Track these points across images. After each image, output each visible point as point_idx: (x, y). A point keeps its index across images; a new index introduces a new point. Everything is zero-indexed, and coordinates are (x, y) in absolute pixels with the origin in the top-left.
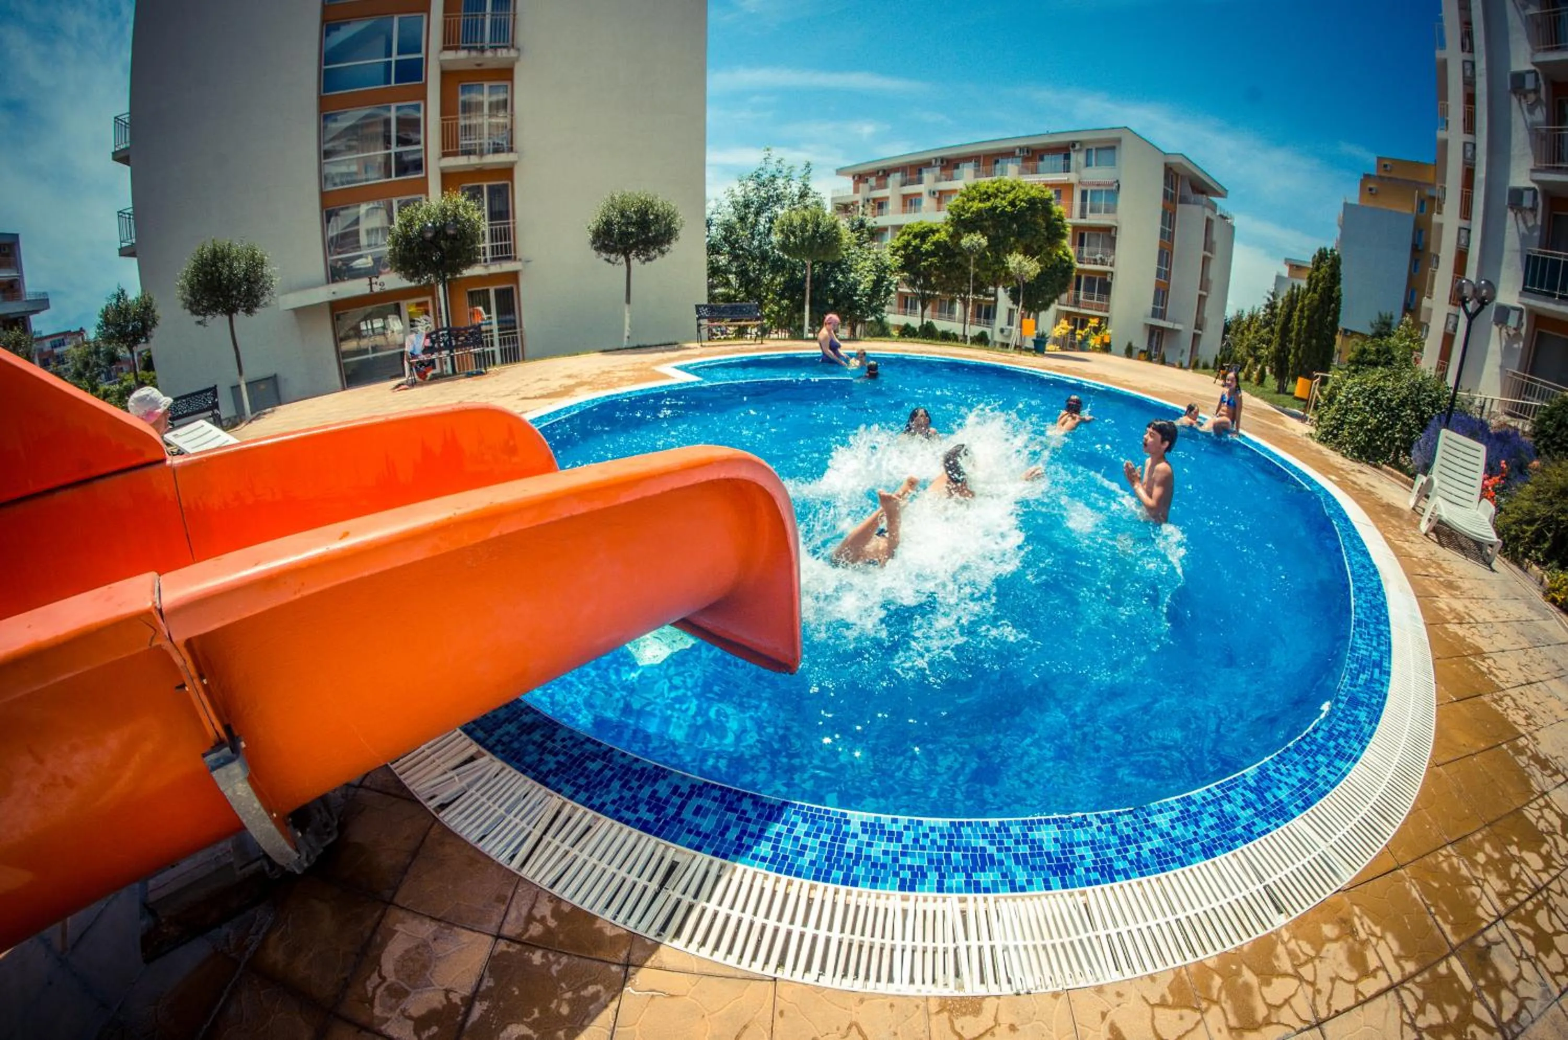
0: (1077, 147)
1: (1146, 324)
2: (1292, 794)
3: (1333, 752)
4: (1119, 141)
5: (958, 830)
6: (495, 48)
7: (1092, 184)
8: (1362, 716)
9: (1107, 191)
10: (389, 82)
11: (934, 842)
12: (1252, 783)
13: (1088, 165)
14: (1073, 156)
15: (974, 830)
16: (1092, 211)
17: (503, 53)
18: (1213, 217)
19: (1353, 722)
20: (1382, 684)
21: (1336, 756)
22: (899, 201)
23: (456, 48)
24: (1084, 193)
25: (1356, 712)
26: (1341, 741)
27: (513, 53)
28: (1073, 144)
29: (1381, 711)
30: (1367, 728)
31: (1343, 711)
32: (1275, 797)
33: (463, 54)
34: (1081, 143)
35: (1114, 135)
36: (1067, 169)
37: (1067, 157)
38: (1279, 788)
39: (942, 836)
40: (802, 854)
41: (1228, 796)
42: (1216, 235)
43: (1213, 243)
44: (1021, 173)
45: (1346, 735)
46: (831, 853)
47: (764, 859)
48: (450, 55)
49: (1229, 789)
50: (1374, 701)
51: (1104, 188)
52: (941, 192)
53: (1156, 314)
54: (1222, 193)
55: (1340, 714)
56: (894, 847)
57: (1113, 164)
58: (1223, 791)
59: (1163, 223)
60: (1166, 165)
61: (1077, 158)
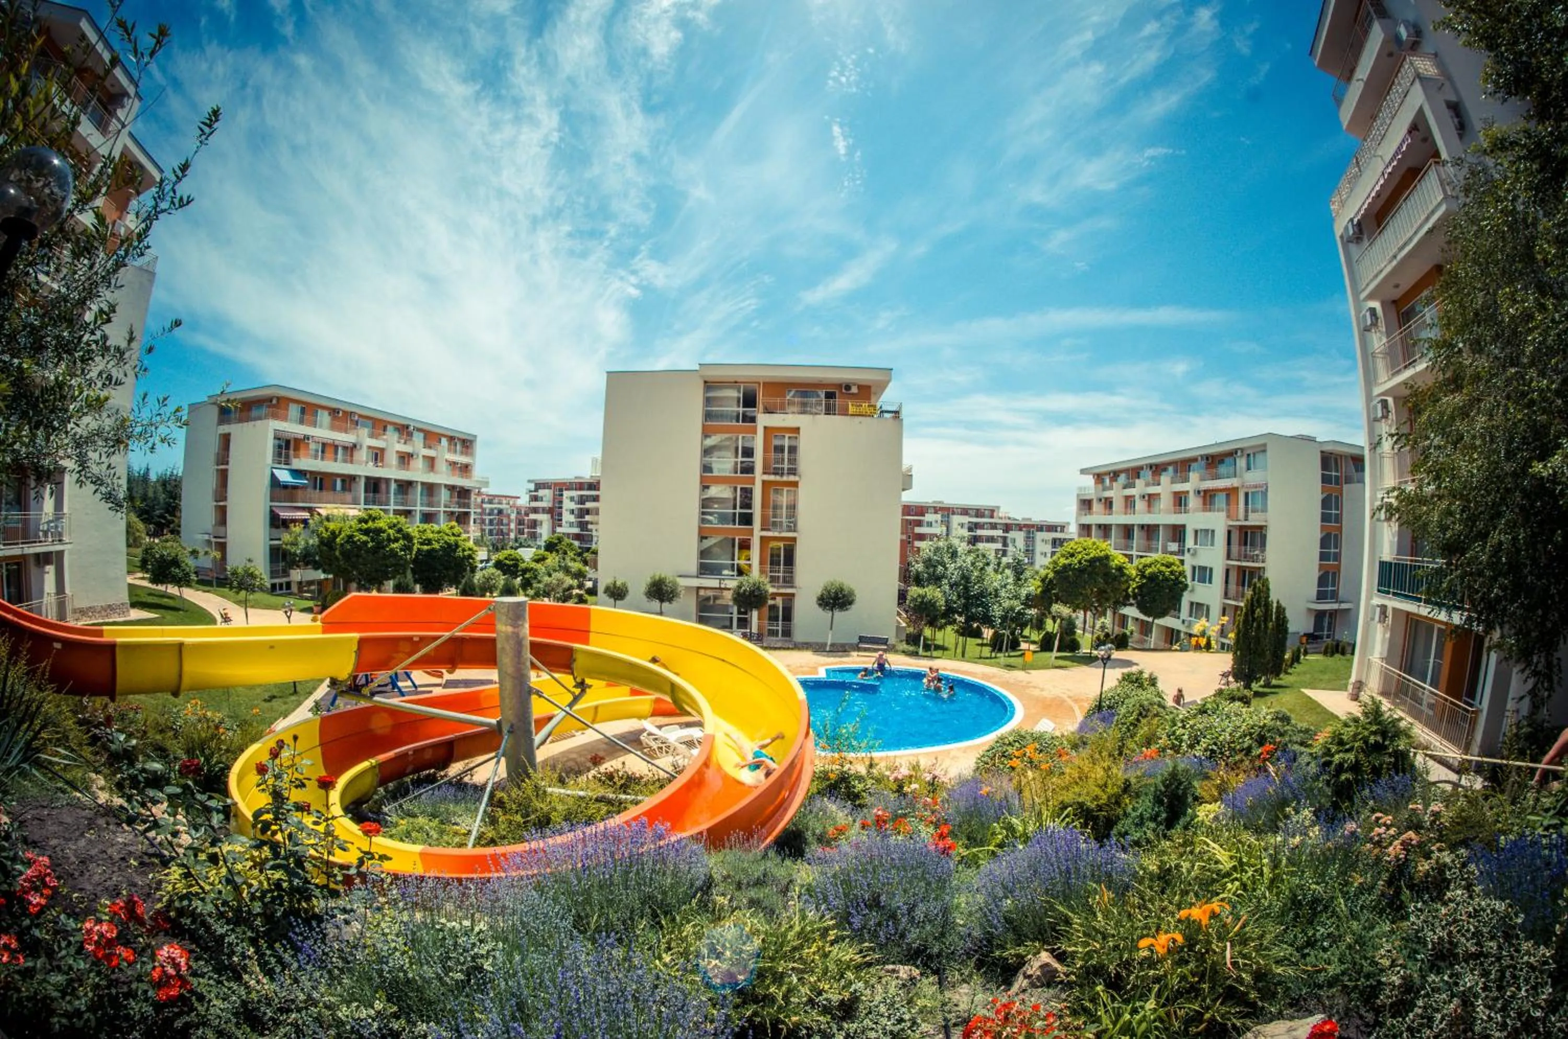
0: (1241, 454)
4: (1265, 445)
7: (1251, 487)
9: (1257, 493)
10: (737, 473)
13: (1248, 469)
14: (1238, 462)
16: (1253, 511)
22: (1122, 501)
24: (1247, 495)
28: (1236, 451)
34: (1242, 450)
35: (1261, 442)
36: (1234, 474)
37: (1234, 463)
44: (1202, 479)
48: (766, 477)
51: (1258, 489)
52: (1150, 495)
53: (1322, 599)
57: (1263, 466)
59: (1326, 507)
60: (1321, 454)
61: (1241, 464)
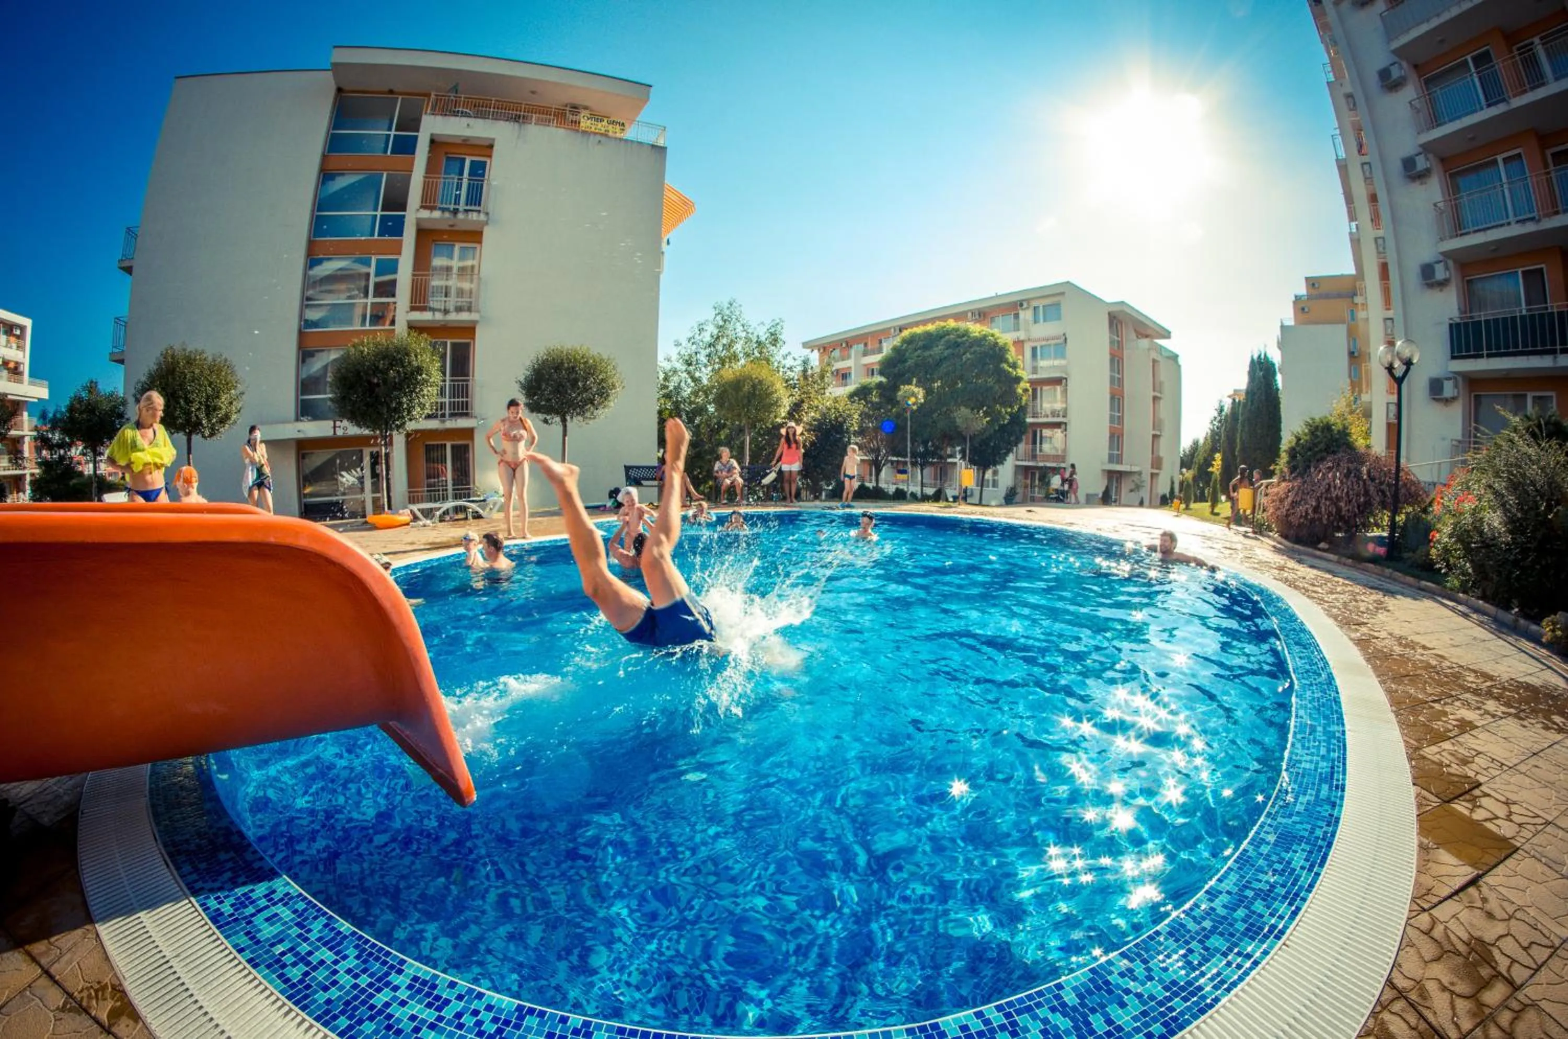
0: (1025, 305)
1: (1104, 471)
2: (1144, 1014)
3: (1241, 927)
4: (1063, 296)
5: (521, 1018)
6: (466, 211)
7: (1039, 340)
8: (1298, 859)
9: (1056, 345)
10: (372, 234)
11: (479, 1023)
12: (1070, 998)
13: (1036, 321)
14: (1022, 314)
15: (542, 1024)
17: (474, 216)
18: (1159, 358)
19: (1281, 873)
20: (1334, 805)
21: (1244, 934)
23: (432, 208)
24: (1034, 349)
25: (1287, 856)
26: (1259, 906)
27: (482, 217)
28: (1022, 303)
29: (1330, 845)
30: (1305, 879)
31: (1267, 857)
32: (1109, 1022)
33: (437, 214)
34: (1029, 301)
35: (1059, 290)
36: (1017, 328)
37: (1017, 316)
38: (1123, 1005)
39: (495, 1020)
40: (326, 989)
41: (1014, 1024)
42: (1163, 376)
43: (1161, 383)
45: (1267, 895)
46: (356, 998)
47: (287, 981)
48: (425, 214)
49: (1019, 1013)
50: (1319, 833)
51: (1053, 342)
53: (1111, 459)
54: (1166, 335)
55: (1261, 862)
56: (430, 1015)
57: (1059, 318)
58: (1008, 1015)
59: (1112, 370)
60: (1109, 314)
61: (1026, 315)
